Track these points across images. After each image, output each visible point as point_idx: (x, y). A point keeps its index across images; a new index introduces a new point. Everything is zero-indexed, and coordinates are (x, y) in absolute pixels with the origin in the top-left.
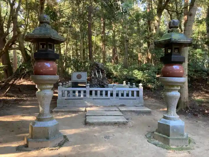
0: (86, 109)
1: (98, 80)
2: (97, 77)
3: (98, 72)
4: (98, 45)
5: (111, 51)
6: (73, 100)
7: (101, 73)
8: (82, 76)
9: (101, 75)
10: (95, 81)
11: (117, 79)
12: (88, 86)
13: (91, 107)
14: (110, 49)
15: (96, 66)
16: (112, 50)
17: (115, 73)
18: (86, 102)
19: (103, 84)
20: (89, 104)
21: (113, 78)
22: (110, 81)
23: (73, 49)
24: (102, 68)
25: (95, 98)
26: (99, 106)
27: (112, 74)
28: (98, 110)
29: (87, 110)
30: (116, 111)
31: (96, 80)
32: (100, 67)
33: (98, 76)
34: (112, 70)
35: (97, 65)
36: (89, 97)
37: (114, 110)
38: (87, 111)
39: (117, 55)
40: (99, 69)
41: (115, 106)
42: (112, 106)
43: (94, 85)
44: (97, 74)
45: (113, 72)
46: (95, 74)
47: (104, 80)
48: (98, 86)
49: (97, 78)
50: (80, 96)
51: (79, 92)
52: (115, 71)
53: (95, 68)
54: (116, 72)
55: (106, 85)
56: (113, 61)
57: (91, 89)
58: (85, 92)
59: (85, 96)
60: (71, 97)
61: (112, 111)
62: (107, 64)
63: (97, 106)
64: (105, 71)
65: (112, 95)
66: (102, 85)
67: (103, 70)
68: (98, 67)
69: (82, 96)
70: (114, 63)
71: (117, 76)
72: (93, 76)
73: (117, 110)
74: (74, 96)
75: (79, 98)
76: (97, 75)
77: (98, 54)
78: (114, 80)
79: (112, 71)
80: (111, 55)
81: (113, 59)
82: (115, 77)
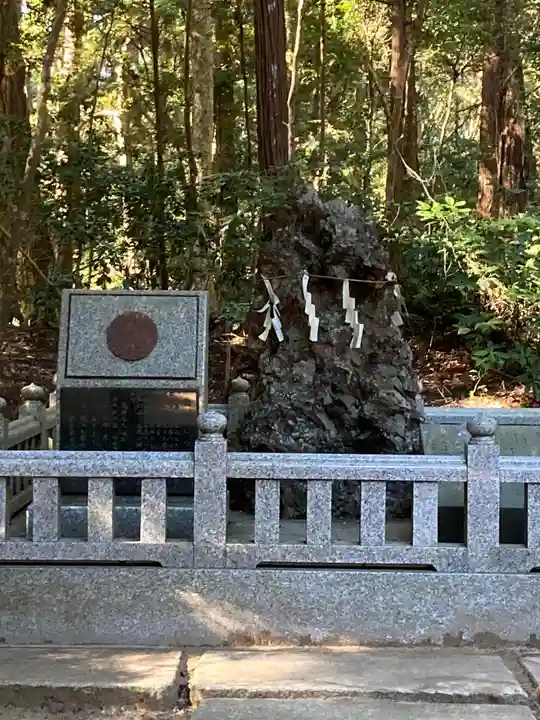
0: (183, 673)
1: (319, 369)
2: (314, 337)
3: (327, 290)
4: (348, 36)
5: (471, 91)
6: (65, 572)
7: (348, 301)
8: (161, 328)
9: (352, 317)
10: (296, 381)
11: (521, 357)
12: (217, 439)
13: (235, 644)
14: (455, 75)
15: (307, 232)
16: (476, 81)
17: (499, 295)
18: (193, 598)
19: (368, 409)
20: (219, 619)
21: (484, 346)
22: (453, 370)
23: (130, 77)
24: (360, 251)
25: (278, 551)
26: (318, 634)
27: (477, 303)
28: (301, 687)
29: (193, 682)
30: (493, 699)
31: (306, 371)
32: (345, 234)
33: (322, 330)
34: (474, 268)
35: (312, 222)
36: (222, 543)
37: (473, 699)
38: (195, 697)
39: (520, 130)
40: (337, 262)
41: (488, 641)
42: (453, 641)
43: (282, 415)
44: (310, 309)
45: (483, 283)
46: (292, 313)
47: (383, 368)
48: (319, 425)
49: (310, 351)
50: (127, 528)
51: (127, 489)
52: (500, 271)
53: (298, 247)
54: (508, 283)
55: (400, 425)
56: (484, 179)
57: (246, 464)
58: (180, 489)
59: (179, 529)
60: (46, 543)
61: (460, 699)
62: (425, 211)
63: (305, 640)
64: (390, 276)
65: (453, 526)
66: (363, 423)
67: (377, 273)
68: (324, 240)
69: (151, 535)
70: (496, 202)
71: (520, 326)
72: (272, 332)
73: (509, 691)
74: (75, 529)
75: (125, 548)
76: (314, 322)
77: (355, 123)
78: (485, 357)
79: (475, 278)
80: (472, 131)
81: (491, 167)
82: (498, 337)
